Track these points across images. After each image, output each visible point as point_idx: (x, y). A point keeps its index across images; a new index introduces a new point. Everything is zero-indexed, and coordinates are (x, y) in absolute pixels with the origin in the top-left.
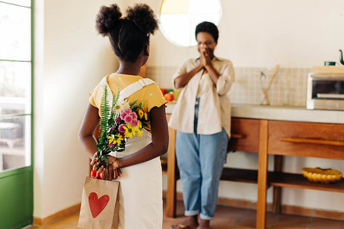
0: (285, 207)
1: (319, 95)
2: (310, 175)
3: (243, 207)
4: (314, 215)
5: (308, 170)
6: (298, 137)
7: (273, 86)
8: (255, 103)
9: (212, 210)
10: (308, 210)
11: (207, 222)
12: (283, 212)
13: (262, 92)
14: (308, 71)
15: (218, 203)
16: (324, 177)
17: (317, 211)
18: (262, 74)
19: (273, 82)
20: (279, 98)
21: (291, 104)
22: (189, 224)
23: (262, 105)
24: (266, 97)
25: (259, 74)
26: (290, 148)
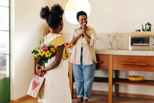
0: (120, 93)
1: (134, 44)
2: (131, 79)
3: (102, 94)
4: (132, 96)
5: (130, 76)
6: (125, 62)
7: (114, 41)
8: (106, 48)
9: (89, 95)
10: (130, 94)
11: (87, 100)
12: (119, 95)
13: (109, 44)
14: (129, 34)
15: (92, 93)
16: (137, 79)
17: (134, 95)
18: (109, 36)
19: (114, 39)
20: (116, 46)
21: (122, 49)
22: (79, 101)
23: (109, 49)
24: (111, 45)
25: (108, 36)
26: (122, 67)
